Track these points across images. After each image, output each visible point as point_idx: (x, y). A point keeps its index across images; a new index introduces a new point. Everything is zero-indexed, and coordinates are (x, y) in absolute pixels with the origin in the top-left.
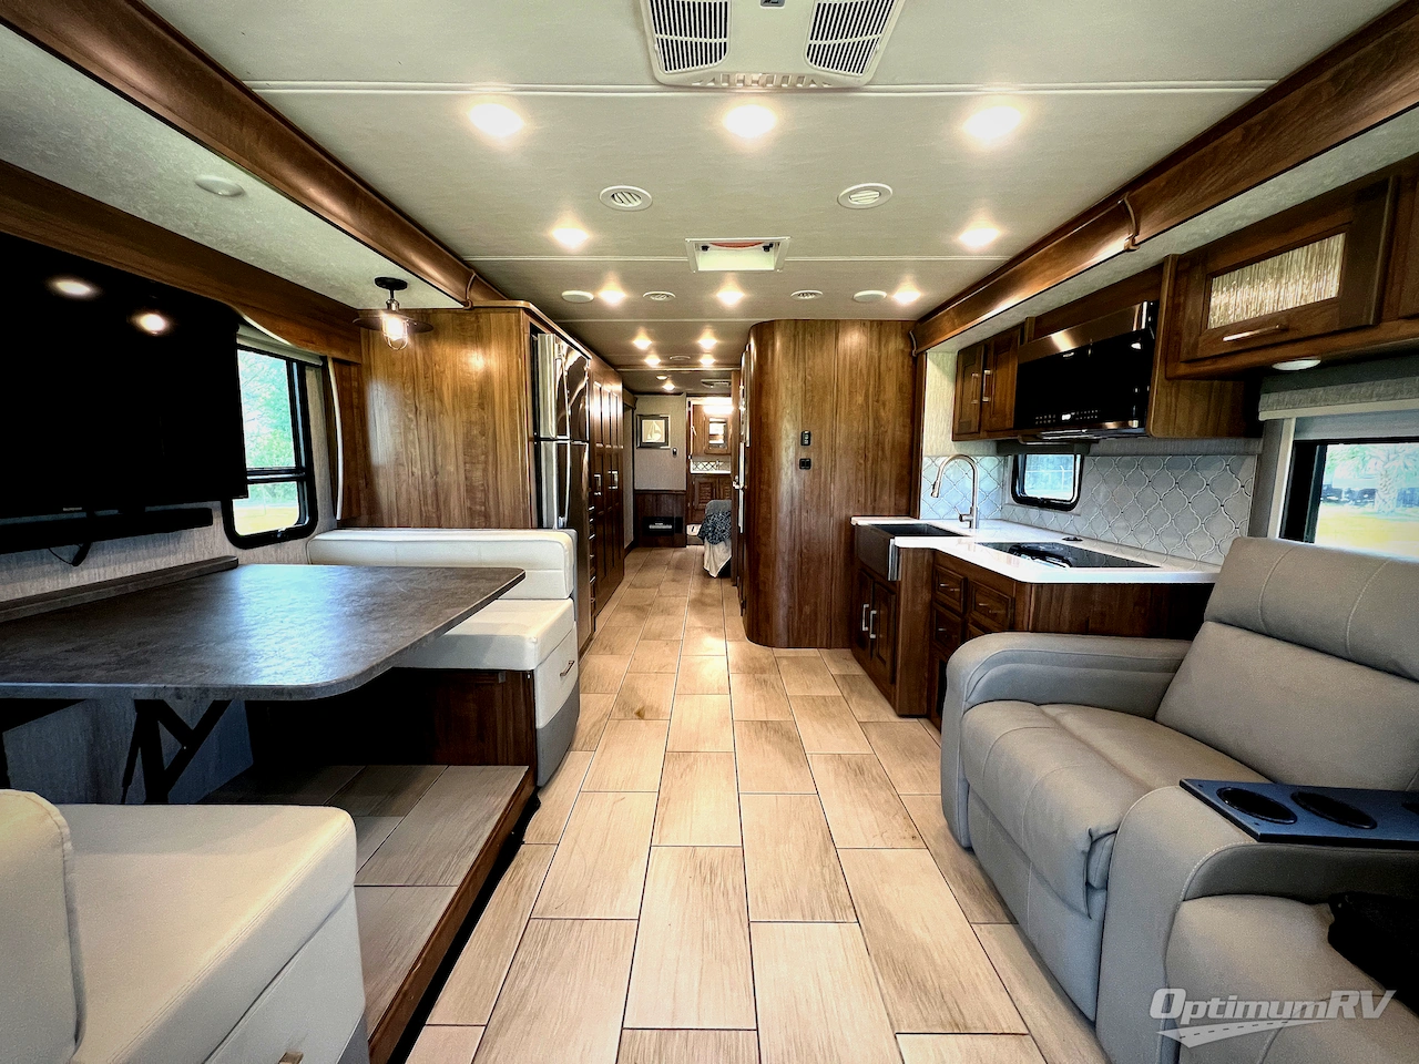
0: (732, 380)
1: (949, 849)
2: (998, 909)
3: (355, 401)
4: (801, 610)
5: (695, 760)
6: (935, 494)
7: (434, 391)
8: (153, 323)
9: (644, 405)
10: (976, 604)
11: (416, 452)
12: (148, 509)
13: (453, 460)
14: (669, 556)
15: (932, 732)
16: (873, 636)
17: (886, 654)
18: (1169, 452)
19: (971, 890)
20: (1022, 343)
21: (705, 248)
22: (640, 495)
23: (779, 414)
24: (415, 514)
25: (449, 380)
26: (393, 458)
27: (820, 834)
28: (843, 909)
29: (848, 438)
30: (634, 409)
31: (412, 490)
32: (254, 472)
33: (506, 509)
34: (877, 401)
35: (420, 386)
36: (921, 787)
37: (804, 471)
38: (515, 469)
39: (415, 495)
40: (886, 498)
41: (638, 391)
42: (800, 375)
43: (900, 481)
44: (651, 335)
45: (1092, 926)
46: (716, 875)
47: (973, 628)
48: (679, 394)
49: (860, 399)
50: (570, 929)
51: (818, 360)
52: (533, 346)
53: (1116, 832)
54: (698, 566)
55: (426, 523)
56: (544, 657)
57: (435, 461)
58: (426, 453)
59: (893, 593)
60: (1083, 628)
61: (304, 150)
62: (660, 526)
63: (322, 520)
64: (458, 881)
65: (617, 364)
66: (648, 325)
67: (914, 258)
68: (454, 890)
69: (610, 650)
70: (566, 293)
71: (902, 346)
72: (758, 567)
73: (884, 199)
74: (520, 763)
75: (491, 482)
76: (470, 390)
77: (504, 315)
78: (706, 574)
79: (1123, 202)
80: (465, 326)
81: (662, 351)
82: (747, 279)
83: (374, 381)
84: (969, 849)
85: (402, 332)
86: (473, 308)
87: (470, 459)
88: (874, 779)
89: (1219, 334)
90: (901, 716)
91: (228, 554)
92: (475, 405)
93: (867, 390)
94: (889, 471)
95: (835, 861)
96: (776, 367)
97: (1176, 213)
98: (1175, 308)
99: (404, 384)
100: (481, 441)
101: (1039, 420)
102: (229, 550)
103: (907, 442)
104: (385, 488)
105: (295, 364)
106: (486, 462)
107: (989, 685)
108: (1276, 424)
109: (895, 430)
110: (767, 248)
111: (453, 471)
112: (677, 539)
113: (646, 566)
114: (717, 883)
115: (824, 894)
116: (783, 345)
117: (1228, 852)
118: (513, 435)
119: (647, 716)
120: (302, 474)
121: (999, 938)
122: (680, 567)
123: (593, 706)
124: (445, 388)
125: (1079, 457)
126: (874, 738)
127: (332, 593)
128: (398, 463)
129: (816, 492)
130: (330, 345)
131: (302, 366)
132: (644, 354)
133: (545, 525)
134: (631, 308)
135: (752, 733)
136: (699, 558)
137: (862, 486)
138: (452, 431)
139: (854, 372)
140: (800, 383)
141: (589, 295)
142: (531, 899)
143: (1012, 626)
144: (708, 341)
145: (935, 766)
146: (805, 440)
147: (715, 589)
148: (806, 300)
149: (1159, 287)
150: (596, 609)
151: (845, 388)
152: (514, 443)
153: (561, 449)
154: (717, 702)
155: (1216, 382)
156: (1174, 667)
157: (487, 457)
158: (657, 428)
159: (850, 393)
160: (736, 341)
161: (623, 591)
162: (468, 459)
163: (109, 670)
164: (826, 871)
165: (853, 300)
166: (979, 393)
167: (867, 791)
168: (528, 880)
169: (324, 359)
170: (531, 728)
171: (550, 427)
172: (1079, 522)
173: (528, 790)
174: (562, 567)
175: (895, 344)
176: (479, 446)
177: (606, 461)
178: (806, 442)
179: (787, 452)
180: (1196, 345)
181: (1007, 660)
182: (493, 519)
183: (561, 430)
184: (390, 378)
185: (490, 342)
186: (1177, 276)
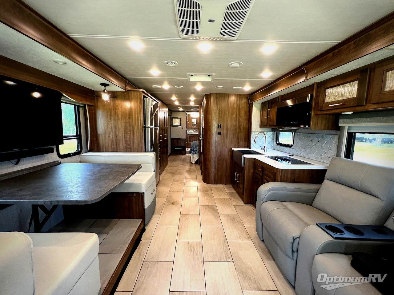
0: (199, 108)
1: (258, 241)
2: (270, 257)
3: (93, 116)
4: (218, 174)
5: (189, 217)
6: (255, 142)
7: (116, 114)
8: (36, 95)
9: (174, 115)
10: (265, 174)
11: (110, 131)
12: (36, 148)
13: (121, 133)
14: (180, 158)
15: (254, 208)
16: (238, 182)
17: (241, 186)
18: (316, 133)
19: (263, 252)
20: (278, 102)
21: (192, 75)
22: (172, 140)
23: (212, 119)
24: (110, 148)
25: (120, 111)
26: (104, 132)
27: (223, 237)
28: (229, 258)
29: (231, 126)
30: (171, 116)
31: (109, 141)
32: (65, 137)
33: (136, 147)
34: (239, 116)
35: (112, 112)
36: (250, 224)
37: (219, 135)
38: (139, 136)
39: (110, 143)
40: (241, 143)
41: (172, 111)
42: (218, 109)
43: (245, 138)
44: (176, 97)
45: (294, 262)
46: (194, 249)
47: (265, 181)
48: (184, 111)
49: (234, 116)
50: (155, 265)
51: (223, 105)
52: (144, 101)
53: (300, 237)
54: (189, 160)
55: (113, 151)
56: (147, 188)
57: (116, 133)
58: (113, 131)
59: (243, 170)
60: (294, 181)
61: (83, 52)
62: (178, 149)
63: (84, 150)
64: (124, 252)
65: (166, 103)
66: (176, 94)
67: (249, 79)
68: (123, 254)
69: (164, 185)
70: (153, 86)
71: (246, 101)
72: (206, 162)
73: (241, 65)
74: (139, 218)
75: (132, 139)
76: (126, 114)
77: (136, 93)
78: (191, 163)
79: (303, 68)
80: (125, 96)
81: (179, 101)
82: (203, 83)
83: (99, 110)
84: (263, 241)
85: (108, 98)
86: (127, 91)
87: (126, 133)
88: (238, 222)
89: (328, 104)
90: (245, 204)
91: (58, 160)
92: (127, 117)
93: (236, 113)
94: (242, 135)
95: (227, 245)
96: (211, 106)
97: (317, 73)
98: (317, 96)
99: (107, 112)
100: (129, 128)
101: (282, 124)
102: (58, 159)
103: (247, 127)
104: (102, 141)
105: (76, 106)
106: (130, 134)
107: (268, 197)
108: (343, 127)
109: (244, 124)
110: (209, 76)
111: (121, 135)
112: (183, 152)
113: (174, 160)
114: (195, 251)
115: (224, 254)
116: (213, 100)
117: (327, 242)
118: (138, 126)
119: (175, 204)
120: (78, 137)
121: (270, 265)
122: (184, 160)
123: (160, 201)
124: (119, 113)
125: (293, 133)
126: (238, 210)
127: (89, 172)
128: (105, 134)
129: (222, 141)
130: (87, 101)
131: (79, 107)
132: (174, 101)
133: (147, 151)
134: (171, 90)
135: (204, 209)
136: (189, 158)
137: (235, 139)
138: (121, 124)
139: (233, 108)
140: (218, 111)
141: (160, 87)
142: (144, 256)
143: (275, 180)
144: (192, 98)
145: (254, 218)
146: (219, 127)
147: (194, 167)
148: (220, 88)
149: (313, 90)
150: (160, 173)
151: (230, 113)
152: (138, 128)
153: (151, 130)
154: (194, 200)
155: (328, 116)
156: (317, 191)
157: (131, 132)
158: (178, 121)
159: (232, 114)
160: (200, 99)
161: (168, 167)
162: (125, 133)
163: (31, 196)
164: (224, 247)
165: (233, 89)
166: (267, 115)
167: (236, 225)
168: (143, 251)
169: (85, 105)
170: (143, 208)
171: (148, 124)
172: (293, 151)
173: (142, 226)
174: (152, 163)
175: (244, 101)
176: (129, 129)
177: (163, 131)
178: (220, 127)
179: (214, 129)
180: (322, 107)
181: (273, 190)
182: (132, 149)
183: (151, 124)
184: (103, 110)
185: (132, 100)
186: (318, 88)
